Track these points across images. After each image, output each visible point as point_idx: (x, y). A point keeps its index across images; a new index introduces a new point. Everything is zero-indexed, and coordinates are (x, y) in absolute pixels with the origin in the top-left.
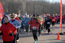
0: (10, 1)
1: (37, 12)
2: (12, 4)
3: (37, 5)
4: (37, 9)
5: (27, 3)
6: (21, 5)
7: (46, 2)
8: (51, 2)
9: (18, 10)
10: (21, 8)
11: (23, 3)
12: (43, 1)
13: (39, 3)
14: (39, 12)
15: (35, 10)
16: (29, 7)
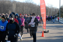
0: (1, 2)
1: (25, 12)
2: (4, 5)
3: (26, 7)
4: (25, 10)
5: (16, 5)
6: (11, 6)
7: (33, 4)
8: (37, 5)
9: (9, 11)
10: (11, 8)
11: (13, 5)
12: (30, 3)
13: (27, 5)
14: (27, 13)
15: (23, 11)
16: (18, 8)
